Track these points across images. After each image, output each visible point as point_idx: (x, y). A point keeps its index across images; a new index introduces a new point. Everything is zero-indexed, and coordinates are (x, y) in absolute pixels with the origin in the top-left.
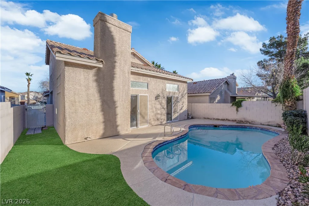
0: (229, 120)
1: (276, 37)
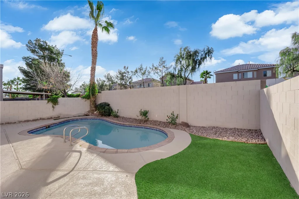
0: (43, 119)
1: (42, 40)
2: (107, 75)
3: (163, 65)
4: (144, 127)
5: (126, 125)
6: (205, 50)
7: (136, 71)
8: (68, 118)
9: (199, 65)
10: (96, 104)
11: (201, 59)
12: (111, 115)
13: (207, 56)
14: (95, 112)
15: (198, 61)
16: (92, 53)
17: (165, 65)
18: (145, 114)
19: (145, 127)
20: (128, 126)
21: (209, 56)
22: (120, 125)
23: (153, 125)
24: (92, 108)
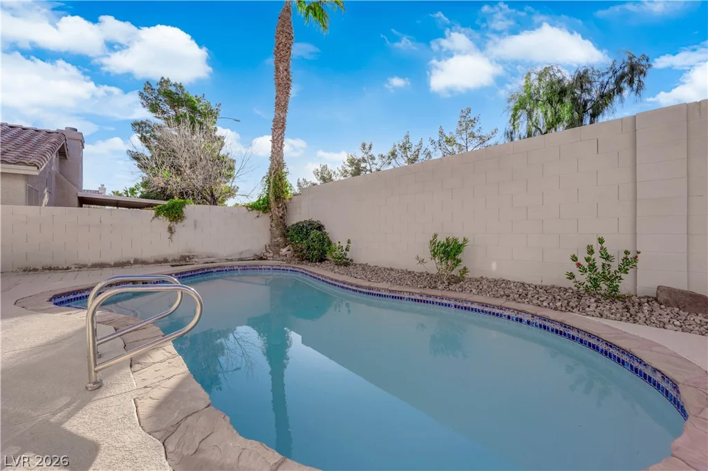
0: (144, 263)
1: (173, 82)
2: (320, 170)
3: (469, 131)
4: (452, 303)
5: (379, 290)
6: (617, 67)
7: (393, 154)
8: (207, 265)
9: (594, 116)
10: (285, 226)
11: (602, 96)
12: (328, 260)
13: (625, 85)
14: (284, 251)
15: (589, 105)
16: (277, 77)
17: (475, 130)
18: (449, 251)
19: (459, 304)
20: (387, 293)
21: (631, 82)
22: (357, 290)
23: (494, 296)
24: (275, 238)
